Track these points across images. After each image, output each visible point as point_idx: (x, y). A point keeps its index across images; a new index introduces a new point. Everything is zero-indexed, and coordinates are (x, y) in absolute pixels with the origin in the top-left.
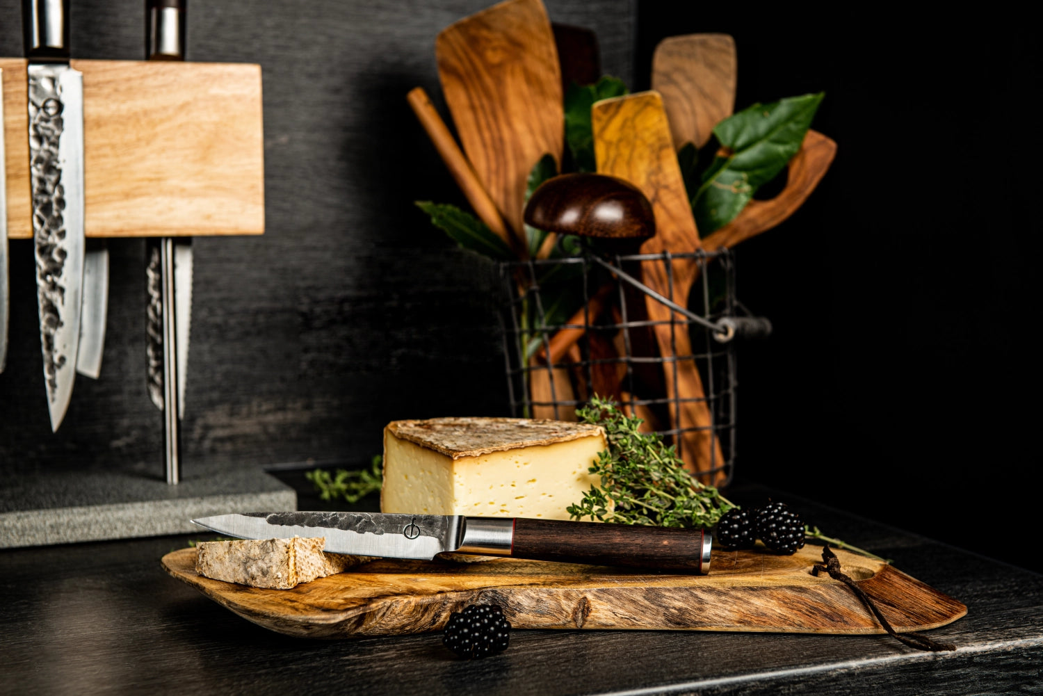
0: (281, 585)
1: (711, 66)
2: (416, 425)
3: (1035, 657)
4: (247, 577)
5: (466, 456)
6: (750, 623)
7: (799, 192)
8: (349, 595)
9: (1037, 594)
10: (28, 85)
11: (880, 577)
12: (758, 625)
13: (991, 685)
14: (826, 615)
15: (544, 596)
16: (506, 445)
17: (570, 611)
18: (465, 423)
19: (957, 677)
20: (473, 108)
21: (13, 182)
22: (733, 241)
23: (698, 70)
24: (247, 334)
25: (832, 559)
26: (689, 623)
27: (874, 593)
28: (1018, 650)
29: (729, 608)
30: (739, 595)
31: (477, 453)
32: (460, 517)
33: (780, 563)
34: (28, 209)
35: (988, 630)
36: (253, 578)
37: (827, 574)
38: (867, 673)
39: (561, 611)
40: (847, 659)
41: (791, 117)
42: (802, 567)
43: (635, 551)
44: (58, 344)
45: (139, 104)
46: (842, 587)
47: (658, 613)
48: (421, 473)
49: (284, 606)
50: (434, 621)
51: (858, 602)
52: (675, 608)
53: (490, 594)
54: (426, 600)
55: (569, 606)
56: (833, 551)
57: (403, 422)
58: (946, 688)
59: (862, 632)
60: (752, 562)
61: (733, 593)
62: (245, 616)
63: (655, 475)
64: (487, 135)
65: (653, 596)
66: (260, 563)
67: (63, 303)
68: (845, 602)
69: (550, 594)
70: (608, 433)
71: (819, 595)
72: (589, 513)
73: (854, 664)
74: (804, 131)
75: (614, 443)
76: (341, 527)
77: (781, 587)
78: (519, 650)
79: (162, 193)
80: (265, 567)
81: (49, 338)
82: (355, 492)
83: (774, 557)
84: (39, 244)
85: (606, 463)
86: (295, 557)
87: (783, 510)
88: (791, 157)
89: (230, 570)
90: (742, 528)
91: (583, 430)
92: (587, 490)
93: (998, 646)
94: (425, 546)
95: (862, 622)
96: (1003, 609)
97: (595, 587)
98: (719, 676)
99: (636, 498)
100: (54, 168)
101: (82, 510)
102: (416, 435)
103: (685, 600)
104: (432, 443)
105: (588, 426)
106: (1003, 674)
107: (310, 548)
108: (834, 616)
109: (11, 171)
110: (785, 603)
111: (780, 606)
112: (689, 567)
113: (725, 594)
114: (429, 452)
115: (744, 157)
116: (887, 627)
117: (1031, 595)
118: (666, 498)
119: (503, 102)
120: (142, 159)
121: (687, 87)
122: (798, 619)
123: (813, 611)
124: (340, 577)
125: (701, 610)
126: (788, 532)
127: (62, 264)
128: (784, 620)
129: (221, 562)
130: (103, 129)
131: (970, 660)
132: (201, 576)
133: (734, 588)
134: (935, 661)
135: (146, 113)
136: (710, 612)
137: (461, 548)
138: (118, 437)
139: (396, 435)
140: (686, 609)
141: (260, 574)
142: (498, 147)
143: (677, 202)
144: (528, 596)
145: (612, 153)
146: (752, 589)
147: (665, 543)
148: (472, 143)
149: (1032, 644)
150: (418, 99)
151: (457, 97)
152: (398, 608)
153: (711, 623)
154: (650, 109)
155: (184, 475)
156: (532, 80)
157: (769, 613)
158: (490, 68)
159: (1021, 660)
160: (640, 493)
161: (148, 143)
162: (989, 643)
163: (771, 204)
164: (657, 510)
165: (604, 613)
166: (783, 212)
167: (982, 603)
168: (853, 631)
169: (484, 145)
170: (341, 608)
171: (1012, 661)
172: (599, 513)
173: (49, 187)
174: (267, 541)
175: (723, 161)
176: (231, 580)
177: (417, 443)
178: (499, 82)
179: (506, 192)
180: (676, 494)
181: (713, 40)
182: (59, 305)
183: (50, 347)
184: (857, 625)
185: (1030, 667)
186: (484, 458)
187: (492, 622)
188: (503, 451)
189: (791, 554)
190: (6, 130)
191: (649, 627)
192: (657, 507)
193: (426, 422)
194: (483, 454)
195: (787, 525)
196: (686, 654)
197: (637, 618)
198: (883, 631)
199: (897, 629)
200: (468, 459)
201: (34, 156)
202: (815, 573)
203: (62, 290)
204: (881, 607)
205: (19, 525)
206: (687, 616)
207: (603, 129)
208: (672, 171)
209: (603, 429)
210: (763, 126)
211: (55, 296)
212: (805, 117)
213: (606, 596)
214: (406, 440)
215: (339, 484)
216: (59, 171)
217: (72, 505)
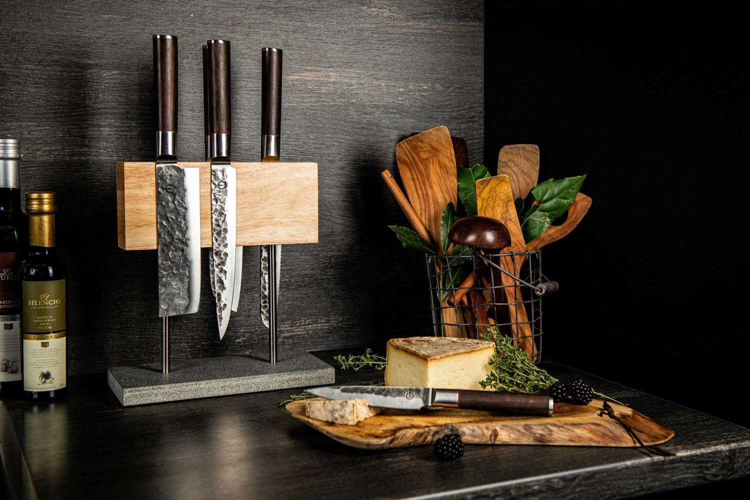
0: (351, 423)
1: (528, 159)
2: (403, 341)
3: (710, 457)
4: (333, 418)
5: (434, 359)
6: (574, 441)
7: (574, 222)
8: (384, 428)
9: (703, 423)
10: (211, 174)
11: (633, 418)
12: (578, 442)
13: (690, 471)
14: (611, 438)
15: (476, 428)
16: (451, 353)
17: (488, 435)
18: (426, 340)
19: (675, 468)
20: (413, 179)
21: (203, 221)
22: (541, 245)
23: (521, 161)
24: (300, 286)
25: (610, 409)
26: (545, 441)
27: (632, 426)
28: (702, 455)
29: (564, 434)
30: (569, 427)
31: (438, 357)
32: (433, 389)
33: (583, 409)
34: (210, 234)
35: (686, 444)
36: (336, 419)
37: (607, 416)
38: (634, 467)
39: (484, 435)
40: (624, 460)
41: (570, 187)
42: (594, 412)
43: (517, 405)
44: (223, 298)
45: (262, 182)
46: (617, 423)
47: (530, 436)
48: (409, 365)
49: (355, 434)
50: (424, 441)
51: (625, 430)
52: (538, 434)
53: (450, 427)
54: (421, 431)
55: (488, 433)
56: (608, 403)
57: (397, 339)
58: (670, 473)
59: (628, 445)
60: (569, 409)
61: (566, 426)
62: (336, 439)
63: (519, 365)
64: (420, 192)
65: (527, 428)
66: (340, 412)
67: (226, 278)
68: (619, 431)
69: (479, 427)
70: (497, 345)
71: (606, 427)
72: (490, 385)
73: (628, 463)
74: (577, 193)
75: (499, 350)
76: (376, 394)
77: (588, 424)
78: (467, 455)
79: (271, 224)
80: (342, 414)
81: (219, 295)
82: (358, 366)
83: (578, 406)
84: (215, 250)
85: (496, 360)
86: (357, 409)
87: (583, 383)
88: (570, 205)
89: (324, 415)
90: (563, 392)
91: (485, 344)
92: (489, 373)
93: (693, 452)
94: (416, 403)
95: (628, 441)
96: (690, 432)
97: (500, 424)
98: (568, 469)
99: (510, 377)
100: (223, 213)
101: (236, 379)
102: (405, 347)
103: (543, 430)
104: (415, 352)
105: (487, 342)
106: (696, 466)
107: (362, 404)
108: (615, 438)
109: (203, 216)
110: (591, 431)
111: (588, 433)
112: (543, 413)
113: (562, 427)
114: (413, 356)
115: (547, 205)
116: (640, 443)
117: (701, 424)
118: (524, 376)
119: (428, 177)
120: (263, 208)
121: (515, 169)
122: (597, 439)
123: (604, 435)
124: (376, 418)
125: (551, 435)
126: (585, 394)
127: (226, 260)
128: (591, 440)
129: (320, 411)
130: (245, 195)
131: (681, 459)
132: (309, 417)
133: (566, 424)
134: (665, 461)
135: (265, 187)
136: (555, 436)
137: (434, 404)
138: (239, 338)
139: (394, 346)
140: (544, 435)
141: (340, 417)
142: (426, 197)
143: (515, 226)
144: (468, 428)
145: (485, 204)
146: (575, 425)
147: (531, 401)
148: (413, 197)
149: (709, 451)
150: (387, 175)
151: (406, 175)
152: (408, 435)
153: (556, 441)
154: (503, 182)
155: (278, 359)
156: (441, 166)
157: (583, 436)
158: (422, 160)
159: (704, 459)
160: (511, 375)
161: (266, 201)
162: (689, 451)
163: (560, 227)
164: (520, 382)
165: (505, 436)
166: (566, 232)
167: (679, 429)
168: (624, 445)
169: (419, 198)
170: (383, 436)
171: (700, 459)
172: (495, 385)
173: (220, 223)
174: (343, 402)
175: (536, 207)
176: (325, 420)
177: (406, 351)
178: (426, 167)
179: (429, 220)
180: (528, 374)
181: (528, 147)
182: (223, 279)
183: (219, 300)
184: (626, 442)
185: (707, 462)
186: (442, 359)
187: (456, 443)
188: (450, 356)
189: (586, 404)
190: (200, 196)
191: (526, 443)
192: (520, 381)
193: (407, 339)
194: (441, 358)
195: (585, 391)
196: (548, 458)
197: (520, 438)
198: (638, 445)
199: (645, 444)
200: (434, 361)
201: (214, 208)
202: (601, 415)
203: (225, 272)
204: (636, 432)
205: (207, 387)
206: (544, 438)
207: (481, 192)
208: (513, 212)
209: (494, 343)
210: (556, 190)
211: (222, 275)
212: (577, 186)
213: (505, 428)
214: (400, 349)
215: (350, 362)
216: (225, 215)
217: (230, 376)
